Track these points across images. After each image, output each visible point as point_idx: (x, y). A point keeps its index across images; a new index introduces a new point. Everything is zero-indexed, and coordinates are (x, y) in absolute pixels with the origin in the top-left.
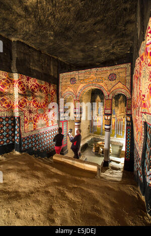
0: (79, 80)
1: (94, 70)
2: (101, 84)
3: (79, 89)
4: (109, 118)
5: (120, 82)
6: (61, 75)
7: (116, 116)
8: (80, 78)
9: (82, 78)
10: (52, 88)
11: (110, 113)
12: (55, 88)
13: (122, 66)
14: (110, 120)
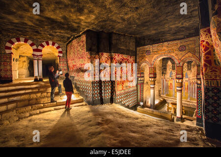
0: (153, 51)
1: (166, 44)
2: (172, 54)
3: (153, 59)
4: (180, 81)
5: (189, 52)
6: (138, 48)
7: (189, 79)
8: (154, 50)
9: (156, 50)
10: (132, 59)
11: (181, 77)
12: (134, 59)
13: (191, 39)
14: (182, 83)
